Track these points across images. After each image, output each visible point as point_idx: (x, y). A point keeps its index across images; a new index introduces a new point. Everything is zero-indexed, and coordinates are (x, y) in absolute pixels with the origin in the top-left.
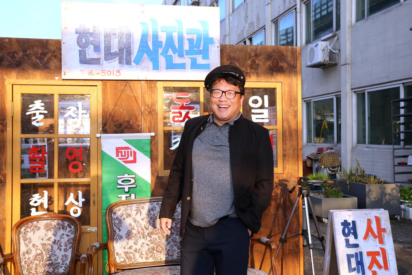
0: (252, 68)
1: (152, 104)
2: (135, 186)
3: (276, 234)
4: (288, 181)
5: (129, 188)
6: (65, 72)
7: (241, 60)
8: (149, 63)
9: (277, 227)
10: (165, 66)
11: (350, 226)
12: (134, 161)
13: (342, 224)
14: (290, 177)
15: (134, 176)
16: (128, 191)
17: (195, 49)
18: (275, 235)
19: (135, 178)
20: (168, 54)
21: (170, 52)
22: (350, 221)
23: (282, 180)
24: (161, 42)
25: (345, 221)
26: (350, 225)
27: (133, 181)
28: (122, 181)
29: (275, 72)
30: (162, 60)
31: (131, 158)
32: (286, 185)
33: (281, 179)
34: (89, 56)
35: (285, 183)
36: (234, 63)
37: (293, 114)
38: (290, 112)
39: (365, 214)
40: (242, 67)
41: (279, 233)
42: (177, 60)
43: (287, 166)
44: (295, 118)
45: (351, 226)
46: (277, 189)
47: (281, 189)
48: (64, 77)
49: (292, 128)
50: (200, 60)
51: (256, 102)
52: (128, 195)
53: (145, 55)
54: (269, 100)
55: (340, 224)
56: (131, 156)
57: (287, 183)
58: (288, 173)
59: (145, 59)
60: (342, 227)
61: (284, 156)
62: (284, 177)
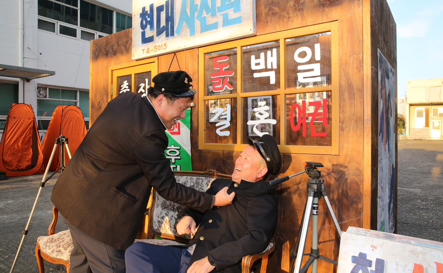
0: (296, 9)
1: (193, 73)
2: (179, 158)
3: (326, 242)
4: (346, 167)
5: (175, 159)
6: (133, 54)
7: (281, 3)
8: (187, 30)
9: (327, 232)
10: (200, 30)
11: (369, 269)
12: (179, 133)
13: (354, 259)
14: (350, 162)
15: (179, 148)
16: (174, 162)
17: (227, 3)
18: (324, 242)
19: (180, 149)
20: (203, 16)
21: (204, 14)
22: (372, 257)
23: (337, 165)
24: (197, 5)
25: (362, 256)
26: (370, 266)
27: (178, 153)
28: (170, 152)
29: (327, 7)
30: (197, 24)
31: (176, 130)
32: (344, 172)
33: (336, 163)
34: (147, 35)
35: (341, 169)
36: (273, 9)
37: (355, 65)
38: (351, 62)
39: (412, 252)
40: (283, 11)
41: (329, 241)
42: (211, 21)
43: (346, 145)
44: (360, 71)
45: (373, 268)
46: (330, 178)
47: (335, 179)
48: (133, 58)
49: (354, 87)
50: (232, 15)
51: (303, 55)
52: (175, 166)
53: (185, 23)
54: (321, 50)
55: (350, 259)
56: (176, 127)
57: (345, 170)
58: (346, 156)
59: (184, 27)
60: (352, 266)
61: (342, 129)
62: (341, 160)
